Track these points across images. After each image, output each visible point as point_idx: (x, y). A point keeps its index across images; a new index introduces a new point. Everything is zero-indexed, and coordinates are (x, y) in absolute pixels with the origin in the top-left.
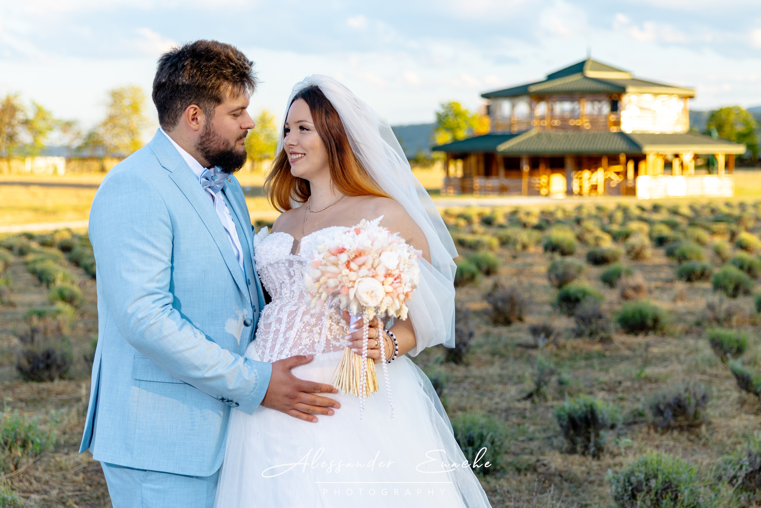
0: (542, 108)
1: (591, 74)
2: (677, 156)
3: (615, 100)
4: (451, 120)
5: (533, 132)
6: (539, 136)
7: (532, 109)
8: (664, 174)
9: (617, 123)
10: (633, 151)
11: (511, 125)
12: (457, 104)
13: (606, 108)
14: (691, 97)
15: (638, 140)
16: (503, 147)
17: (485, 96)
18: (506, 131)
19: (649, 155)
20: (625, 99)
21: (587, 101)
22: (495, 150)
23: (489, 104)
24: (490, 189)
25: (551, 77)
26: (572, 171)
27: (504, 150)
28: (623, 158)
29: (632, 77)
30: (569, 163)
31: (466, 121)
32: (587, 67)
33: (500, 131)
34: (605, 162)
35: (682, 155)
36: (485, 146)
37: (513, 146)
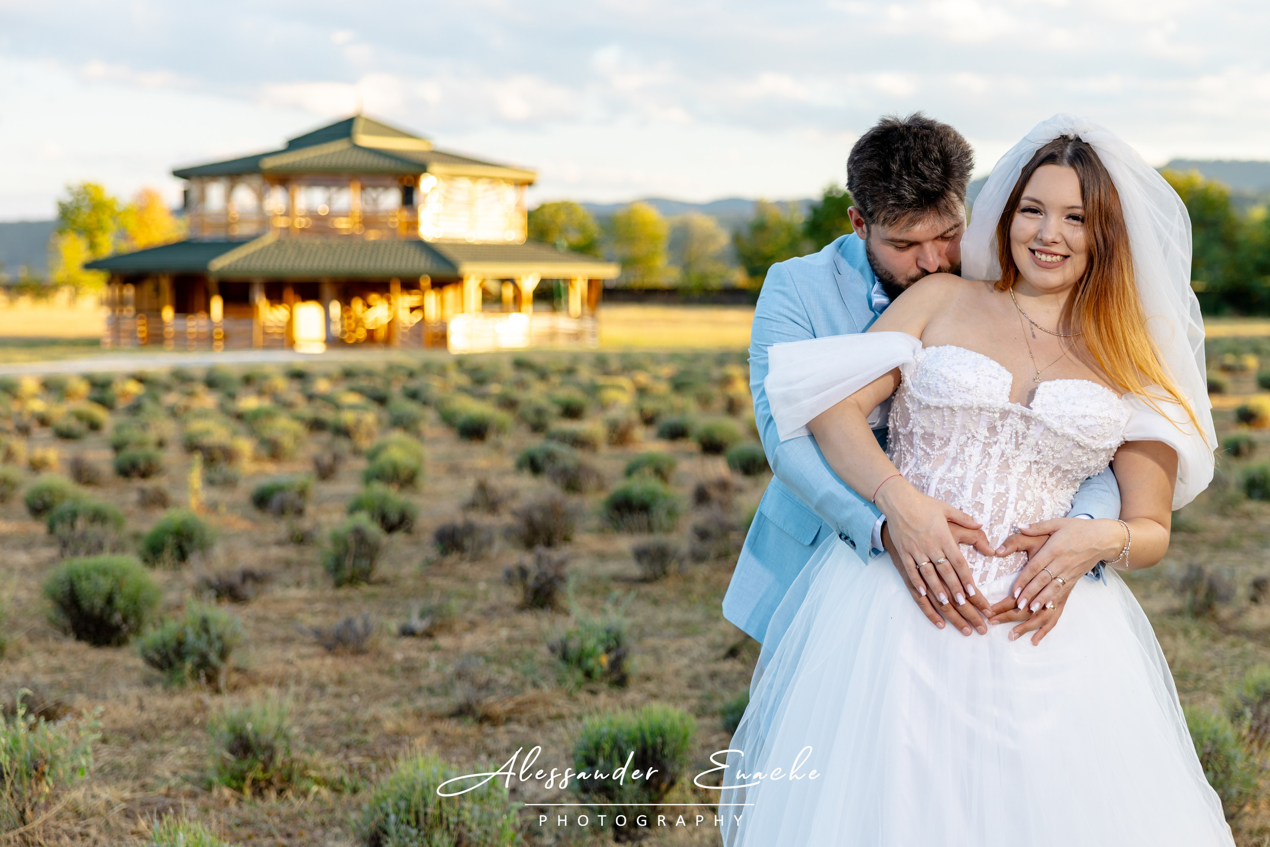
0: (276, 200)
1: (365, 140)
2: (503, 281)
3: (409, 185)
4: (84, 217)
5: (269, 238)
6: (279, 244)
8: (483, 310)
9: (413, 225)
10: (443, 272)
11: (228, 225)
12: (97, 188)
13: (391, 199)
14: (530, 184)
15: (450, 253)
16: (220, 264)
17: (181, 174)
18: (220, 235)
19: (467, 279)
20: (427, 184)
22: (206, 269)
23: (186, 189)
24: (195, 336)
25: (295, 144)
27: (222, 269)
28: (425, 282)
29: (432, 149)
30: (327, 290)
31: (115, 216)
32: (359, 127)
33: (207, 235)
34: (396, 288)
35: (520, 279)
36: (186, 261)
37: (238, 261)
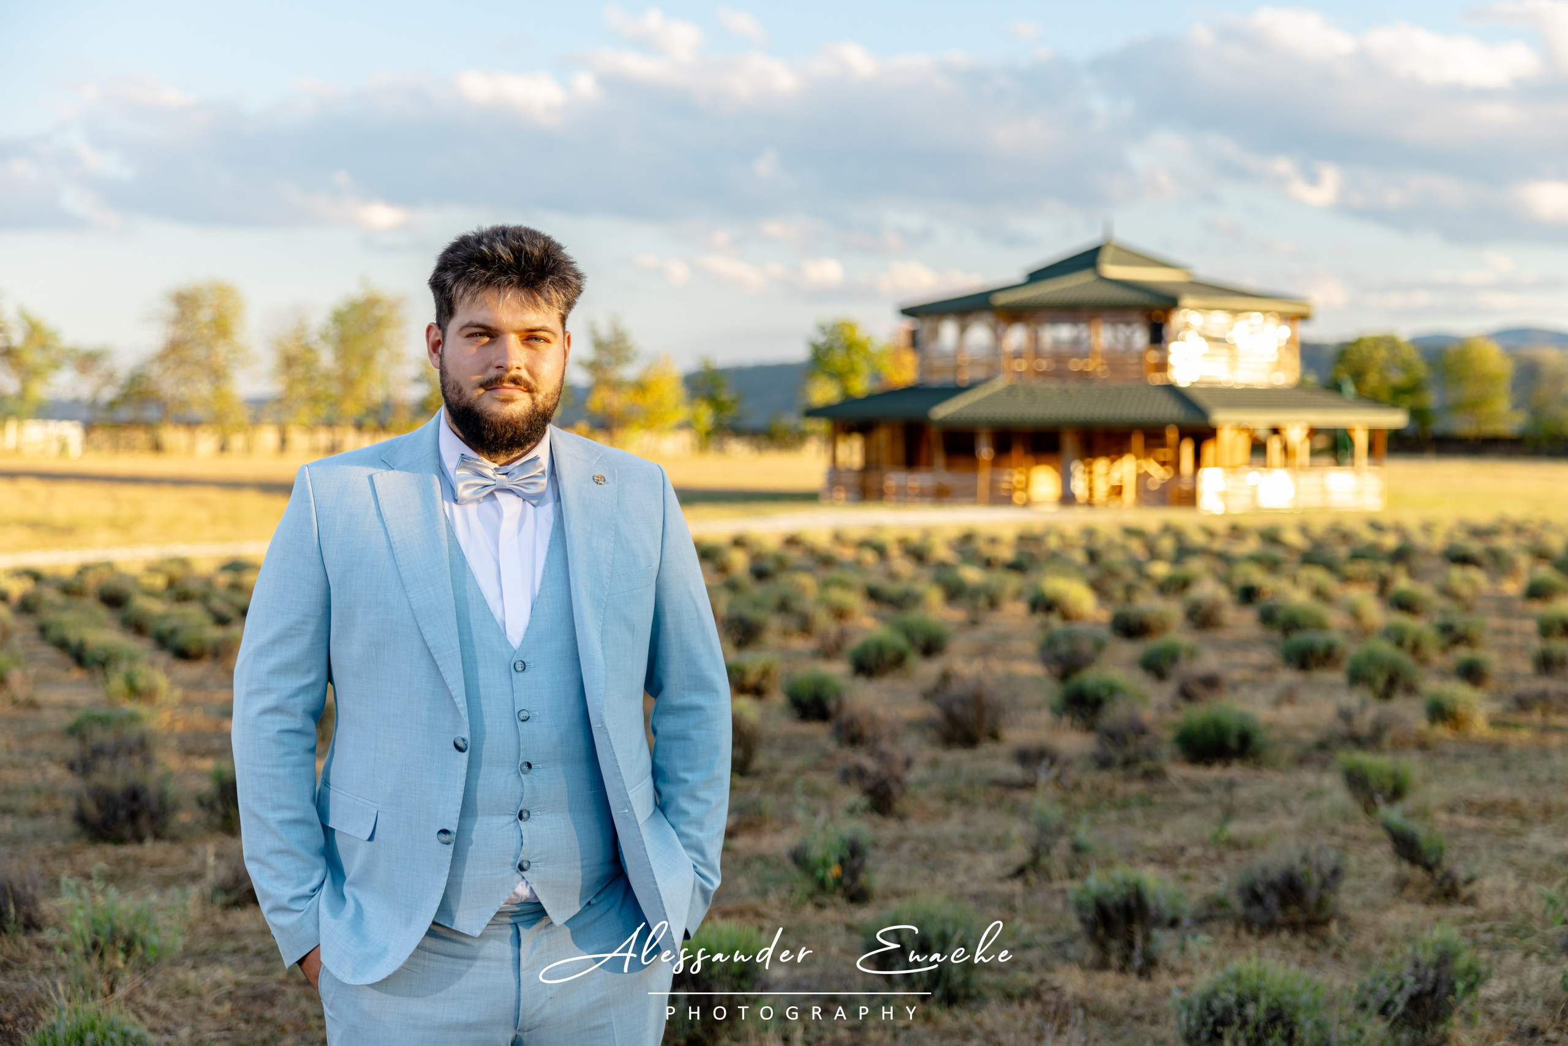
0: (1017, 337)
1: (1113, 271)
2: (1276, 431)
3: (1159, 322)
4: (838, 359)
5: (1001, 383)
6: (1011, 390)
7: (998, 339)
8: (1250, 464)
9: (1162, 366)
10: (1193, 420)
11: (957, 368)
12: (851, 326)
13: (1140, 337)
14: (1304, 317)
15: (1202, 399)
16: (943, 411)
17: (910, 312)
18: (949, 379)
19: (1221, 429)
20: (1178, 319)
21: (1105, 322)
22: (927, 417)
23: (915, 329)
24: (917, 491)
25: (1036, 276)
26: (1074, 459)
27: (945, 418)
28: (1172, 435)
29: (1191, 279)
30: (1069, 443)
31: (869, 358)
32: (1105, 257)
33: (936, 380)
34: (1137, 441)
35: (1285, 429)
36: (908, 408)
37: (962, 408)
